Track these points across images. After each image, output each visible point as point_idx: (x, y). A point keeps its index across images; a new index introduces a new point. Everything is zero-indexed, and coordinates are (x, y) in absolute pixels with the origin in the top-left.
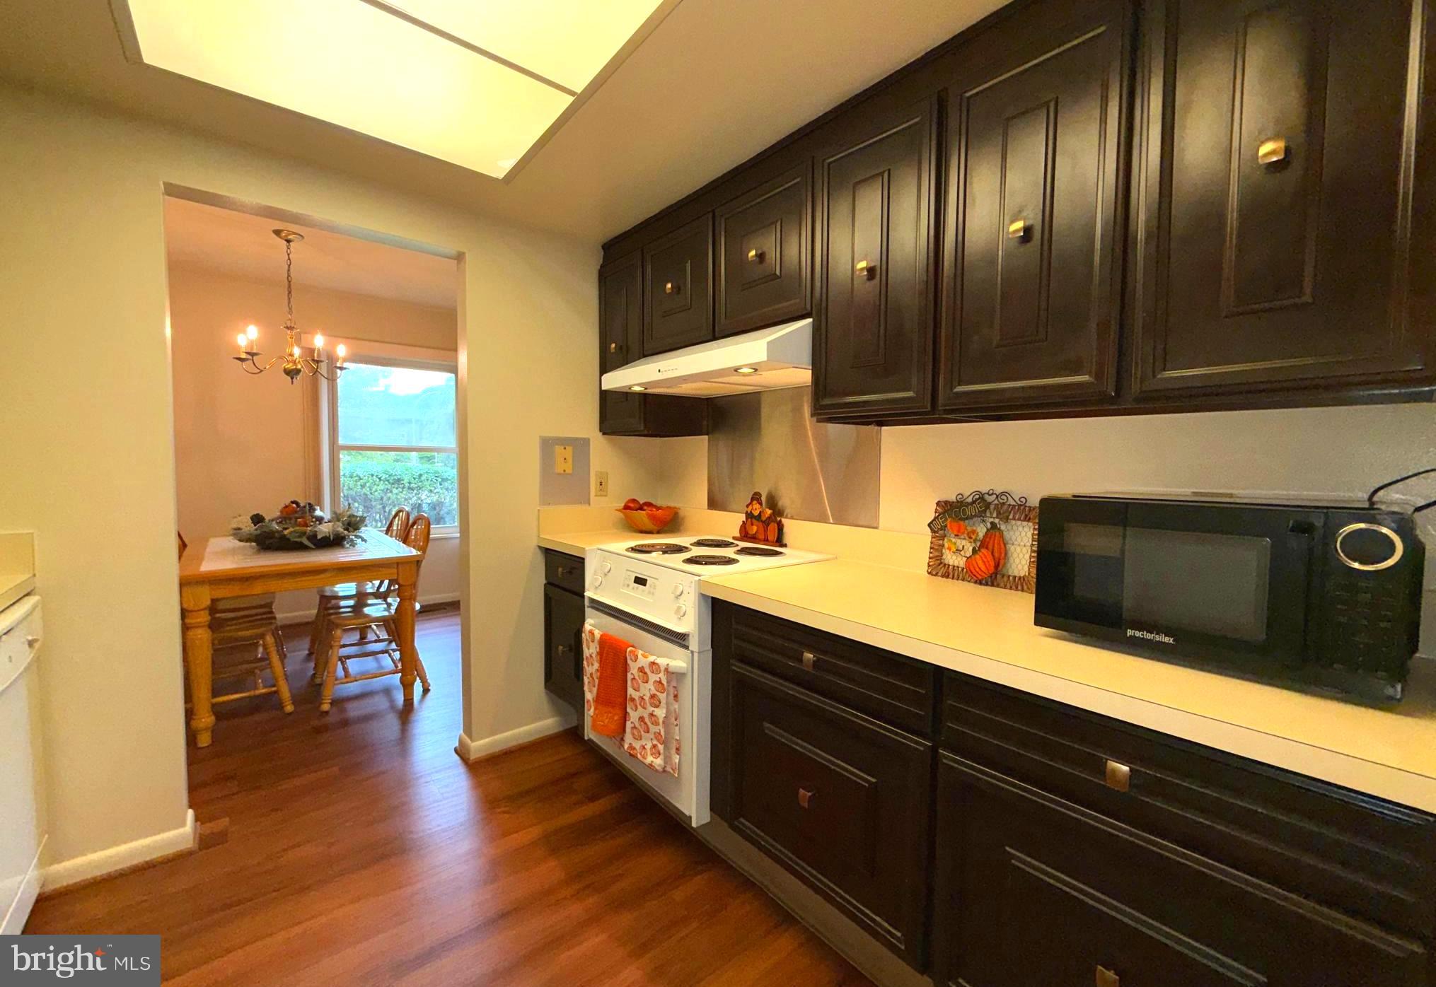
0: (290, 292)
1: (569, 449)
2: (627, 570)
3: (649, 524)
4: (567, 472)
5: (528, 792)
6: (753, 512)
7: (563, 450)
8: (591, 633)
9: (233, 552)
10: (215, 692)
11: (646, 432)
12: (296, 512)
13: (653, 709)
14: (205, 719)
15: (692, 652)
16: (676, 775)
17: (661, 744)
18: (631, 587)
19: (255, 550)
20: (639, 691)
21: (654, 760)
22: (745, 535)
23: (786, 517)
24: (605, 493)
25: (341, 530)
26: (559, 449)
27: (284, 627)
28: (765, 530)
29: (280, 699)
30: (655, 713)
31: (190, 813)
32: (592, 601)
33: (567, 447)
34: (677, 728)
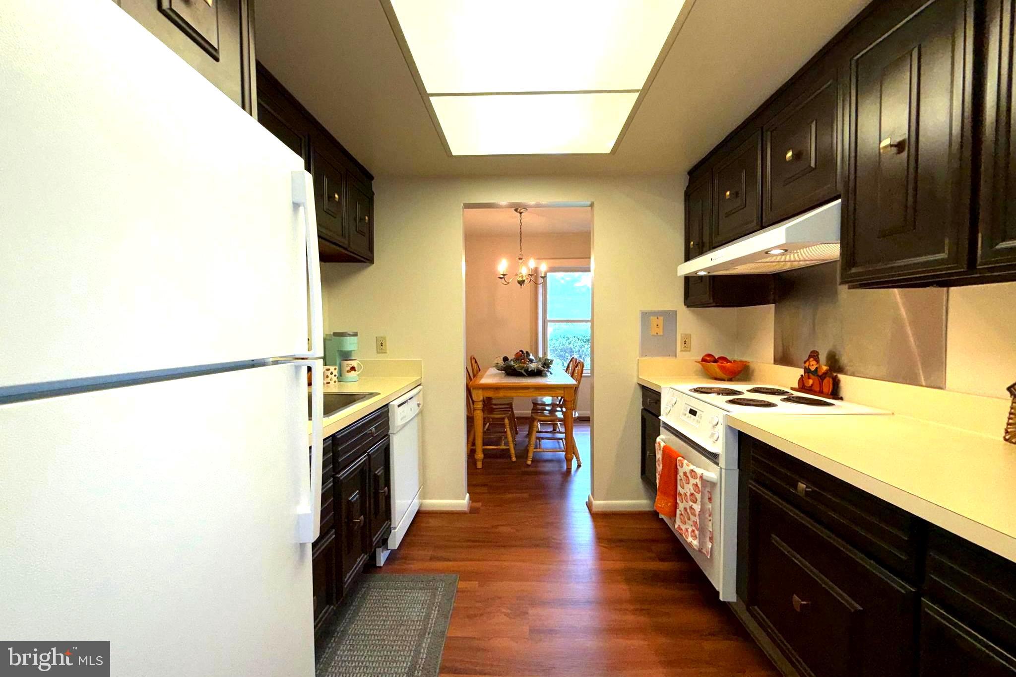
0: (521, 240)
1: (661, 318)
2: (686, 404)
3: (720, 374)
4: (659, 334)
5: (621, 541)
6: (810, 368)
7: (656, 319)
8: (659, 444)
9: (495, 375)
10: (484, 444)
11: (714, 304)
12: (521, 356)
13: (692, 503)
14: (480, 455)
15: (721, 468)
16: (709, 557)
17: (697, 530)
18: (687, 416)
19: (504, 375)
20: (685, 489)
21: (693, 541)
22: (802, 387)
23: (846, 374)
24: (689, 349)
25: (540, 367)
26: (653, 319)
27: (518, 418)
28: (820, 384)
29: (510, 454)
30: (693, 507)
31: (468, 495)
32: (664, 423)
33: (659, 317)
34: (711, 523)
